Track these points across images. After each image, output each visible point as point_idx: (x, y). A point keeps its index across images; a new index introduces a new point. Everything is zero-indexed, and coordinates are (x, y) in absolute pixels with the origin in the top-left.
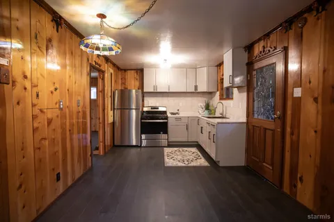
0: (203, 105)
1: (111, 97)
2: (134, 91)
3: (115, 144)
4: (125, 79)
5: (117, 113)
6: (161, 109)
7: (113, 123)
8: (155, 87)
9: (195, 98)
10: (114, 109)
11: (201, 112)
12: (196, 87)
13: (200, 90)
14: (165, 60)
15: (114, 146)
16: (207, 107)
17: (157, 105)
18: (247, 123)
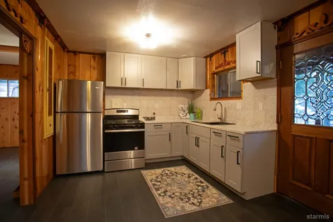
0: (185, 107)
1: (49, 90)
2: (89, 83)
3: (58, 172)
4: (75, 66)
5: (62, 119)
6: (130, 112)
7: (54, 137)
8: (123, 80)
9: (175, 98)
10: (55, 112)
11: (182, 116)
12: (178, 83)
13: (183, 87)
14: (148, 35)
15: (55, 176)
16: (191, 110)
17: (125, 106)
18: (279, 132)
